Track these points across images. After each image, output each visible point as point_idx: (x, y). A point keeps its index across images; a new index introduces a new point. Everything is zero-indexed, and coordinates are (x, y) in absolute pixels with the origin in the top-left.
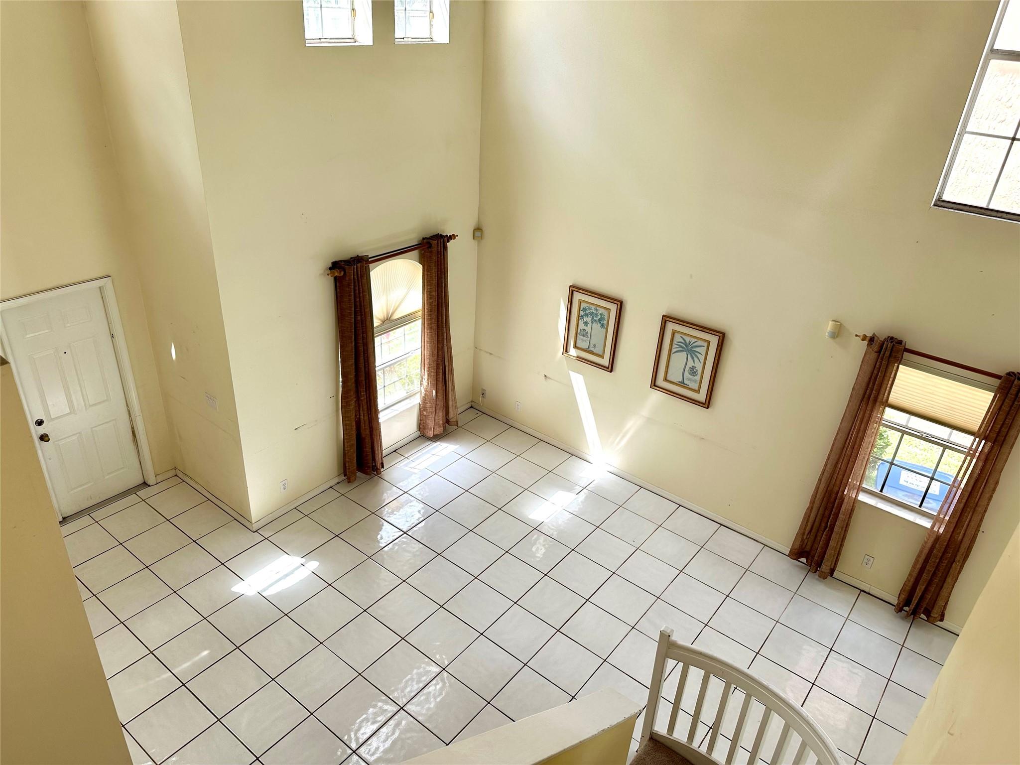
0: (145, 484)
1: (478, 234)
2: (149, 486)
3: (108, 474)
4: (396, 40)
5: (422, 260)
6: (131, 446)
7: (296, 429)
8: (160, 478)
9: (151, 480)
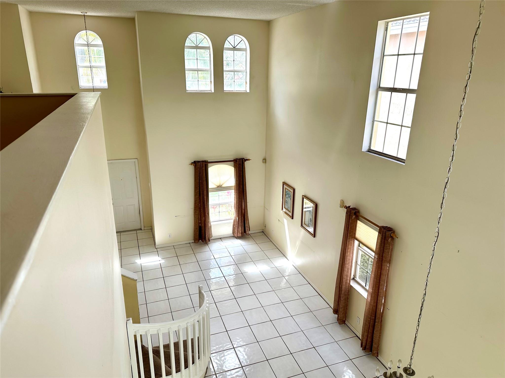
0: (141, 229)
1: (264, 161)
2: (142, 230)
3: (130, 222)
4: (224, 91)
5: (235, 166)
6: (138, 215)
7: (176, 216)
8: (145, 228)
9: (143, 229)
